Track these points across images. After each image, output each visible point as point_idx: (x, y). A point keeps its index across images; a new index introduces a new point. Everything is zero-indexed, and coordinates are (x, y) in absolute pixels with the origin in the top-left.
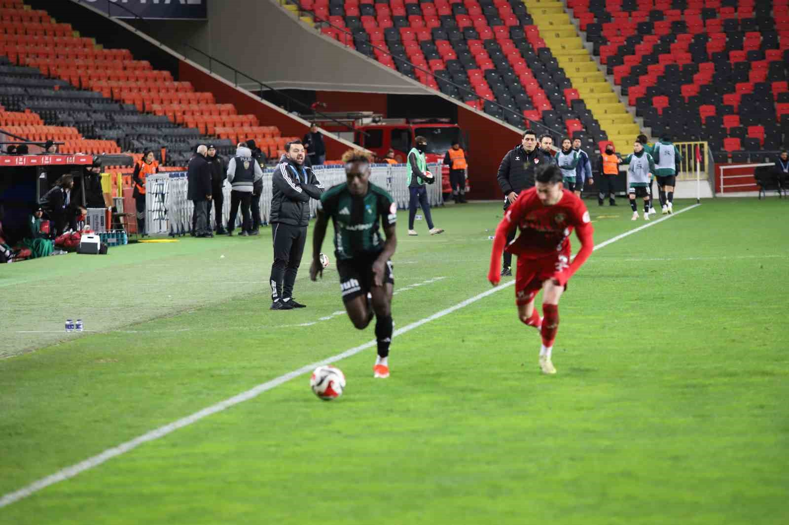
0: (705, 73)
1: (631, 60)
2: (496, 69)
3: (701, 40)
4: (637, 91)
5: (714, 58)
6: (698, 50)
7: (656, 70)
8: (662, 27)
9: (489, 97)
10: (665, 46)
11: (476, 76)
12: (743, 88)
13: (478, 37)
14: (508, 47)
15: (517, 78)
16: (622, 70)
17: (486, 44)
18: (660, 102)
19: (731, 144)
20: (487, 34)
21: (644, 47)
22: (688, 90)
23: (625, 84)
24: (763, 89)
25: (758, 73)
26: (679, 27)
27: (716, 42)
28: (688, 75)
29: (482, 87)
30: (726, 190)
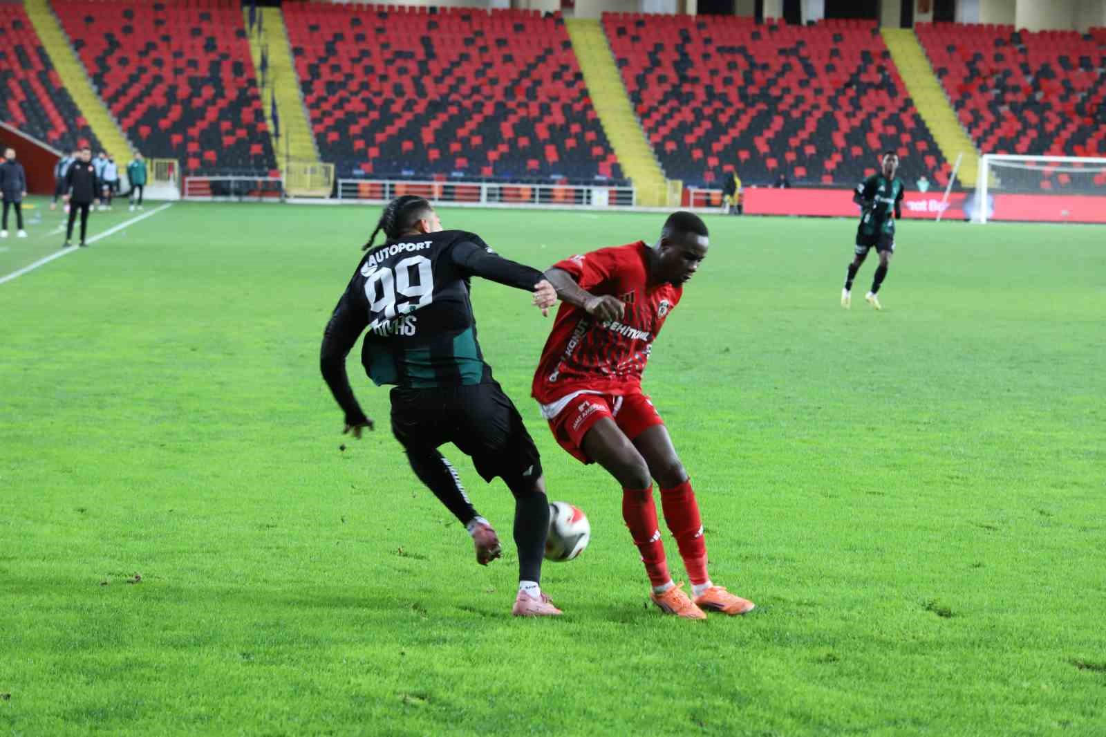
0: (175, 113)
1: (124, 100)
2: (29, 100)
3: (173, 89)
4: (129, 122)
5: (182, 102)
6: (171, 95)
7: (142, 108)
8: (146, 78)
9: (22, 120)
10: (148, 92)
11: (13, 105)
12: (201, 125)
13: (15, 77)
14: (36, 85)
15: (43, 108)
16: (119, 106)
17: (20, 82)
18: (144, 131)
19: (193, 163)
20: (21, 74)
21: (134, 91)
22: (164, 124)
23: (121, 116)
24: (215, 126)
25: (212, 114)
26: (158, 79)
27: (183, 91)
28: (164, 112)
29: (18, 113)
30: (190, 195)
